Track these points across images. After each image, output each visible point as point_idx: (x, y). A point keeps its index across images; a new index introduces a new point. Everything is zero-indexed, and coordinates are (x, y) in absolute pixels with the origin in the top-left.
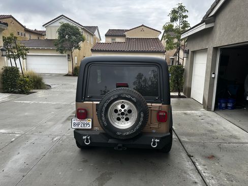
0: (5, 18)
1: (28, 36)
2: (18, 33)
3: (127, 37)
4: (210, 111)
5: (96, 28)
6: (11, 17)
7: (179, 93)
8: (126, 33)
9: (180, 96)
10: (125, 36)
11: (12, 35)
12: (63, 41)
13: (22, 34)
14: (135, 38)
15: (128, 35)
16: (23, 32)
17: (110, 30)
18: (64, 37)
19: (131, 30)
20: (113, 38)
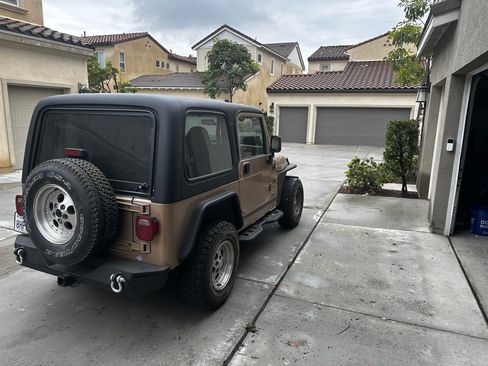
0: (137, 38)
1: (173, 67)
2: (158, 62)
3: (351, 59)
4: (441, 234)
5: (292, 46)
6: (146, 35)
7: (404, 185)
8: (349, 53)
9: (405, 194)
10: (347, 58)
11: (109, 65)
12: (215, 75)
13: (163, 64)
14: (365, 63)
15: (354, 57)
16: (166, 61)
17: (322, 47)
18: (218, 66)
19: (360, 44)
20: (325, 63)
